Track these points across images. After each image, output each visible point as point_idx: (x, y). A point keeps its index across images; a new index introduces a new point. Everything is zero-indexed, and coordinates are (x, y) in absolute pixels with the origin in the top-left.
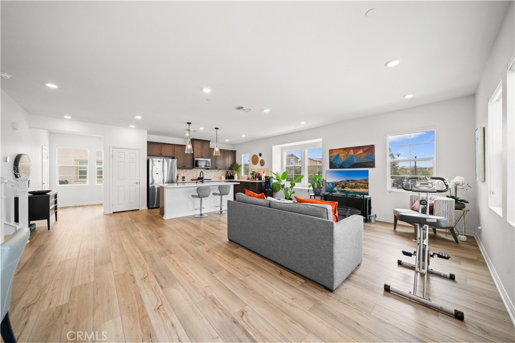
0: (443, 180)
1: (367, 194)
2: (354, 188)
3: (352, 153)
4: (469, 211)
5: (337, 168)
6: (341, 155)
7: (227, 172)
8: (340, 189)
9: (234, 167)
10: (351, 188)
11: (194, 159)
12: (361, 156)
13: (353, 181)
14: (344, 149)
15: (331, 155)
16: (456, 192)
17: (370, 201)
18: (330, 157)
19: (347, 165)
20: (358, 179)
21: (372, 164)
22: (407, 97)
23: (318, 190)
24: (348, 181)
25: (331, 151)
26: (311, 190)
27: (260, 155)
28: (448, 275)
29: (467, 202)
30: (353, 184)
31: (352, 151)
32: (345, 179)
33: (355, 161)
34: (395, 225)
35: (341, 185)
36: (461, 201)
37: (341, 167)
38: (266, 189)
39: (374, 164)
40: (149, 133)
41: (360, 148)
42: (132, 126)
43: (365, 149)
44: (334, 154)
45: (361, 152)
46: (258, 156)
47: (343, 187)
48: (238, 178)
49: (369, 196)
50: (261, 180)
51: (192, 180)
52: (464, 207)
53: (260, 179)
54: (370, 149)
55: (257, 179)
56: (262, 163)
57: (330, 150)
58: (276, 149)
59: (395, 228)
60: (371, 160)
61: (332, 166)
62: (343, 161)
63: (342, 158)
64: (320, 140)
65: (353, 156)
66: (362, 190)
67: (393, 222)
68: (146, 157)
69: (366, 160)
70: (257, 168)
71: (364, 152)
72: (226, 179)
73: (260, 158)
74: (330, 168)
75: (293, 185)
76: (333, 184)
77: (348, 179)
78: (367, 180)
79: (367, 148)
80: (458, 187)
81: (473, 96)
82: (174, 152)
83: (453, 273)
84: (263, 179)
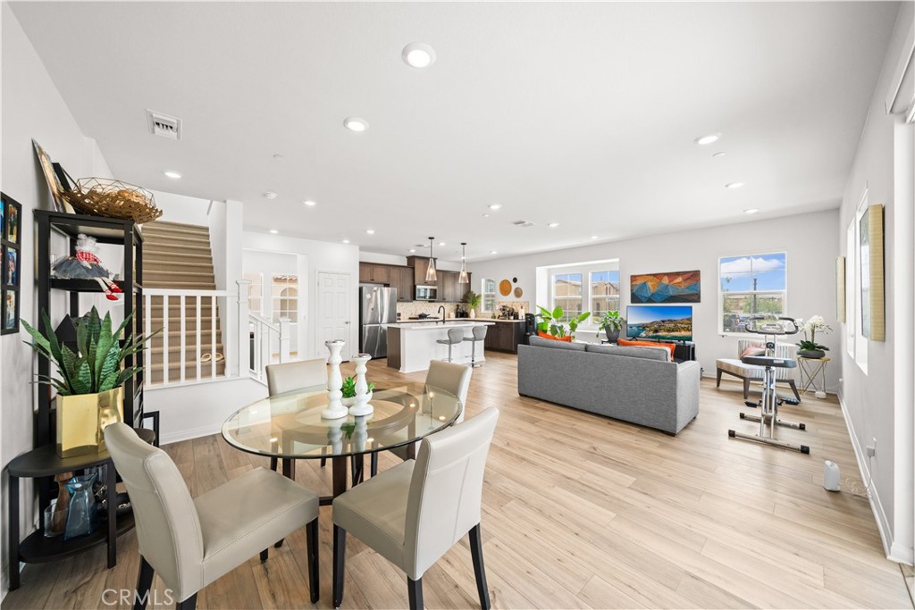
0: (792, 320)
1: (690, 339)
2: (673, 331)
3: (666, 281)
4: (829, 360)
5: (642, 302)
6: (650, 284)
7: (458, 306)
8: (651, 334)
9: (469, 298)
10: (668, 331)
11: (415, 287)
12: (679, 286)
13: (671, 321)
14: (655, 275)
15: (634, 283)
16: (813, 336)
17: (693, 349)
18: (632, 286)
19: (659, 298)
20: (678, 318)
21: (696, 298)
22: (748, 212)
23: (615, 334)
24: (663, 321)
25: (633, 278)
26: (602, 334)
27: (515, 280)
28: (798, 425)
29: (827, 349)
30: (672, 325)
31: (666, 278)
32: (659, 320)
33: (671, 293)
34: (719, 380)
35: (652, 328)
36: (819, 347)
37: (650, 301)
38: (527, 331)
39: (699, 297)
40: (362, 249)
41: (678, 274)
42: (346, 242)
43: (686, 276)
44: (639, 282)
45: (679, 279)
46: (511, 281)
47: (656, 331)
48: (476, 317)
49: (692, 343)
50: (517, 319)
51: (410, 318)
52: (823, 355)
53: (516, 317)
54: (694, 276)
55: (512, 317)
56: (518, 293)
57: (632, 276)
58: (541, 273)
59: (718, 385)
60: (695, 292)
61: (635, 299)
62: (652, 292)
63: (651, 288)
64: (617, 260)
65: (667, 286)
66: (683, 333)
67: (716, 377)
68: (357, 285)
69: (688, 292)
70: (509, 300)
71: (685, 280)
72: (457, 317)
73: (514, 286)
74: (632, 302)
75: (573, 327)
76: (638, 326)
77: (664, 319)
78: (690, 319)
79: (689, 275)
80: (816, 329)
81: (836, 210)
82: (389, 277)
83: (803, 423)
84: (520, 318)
